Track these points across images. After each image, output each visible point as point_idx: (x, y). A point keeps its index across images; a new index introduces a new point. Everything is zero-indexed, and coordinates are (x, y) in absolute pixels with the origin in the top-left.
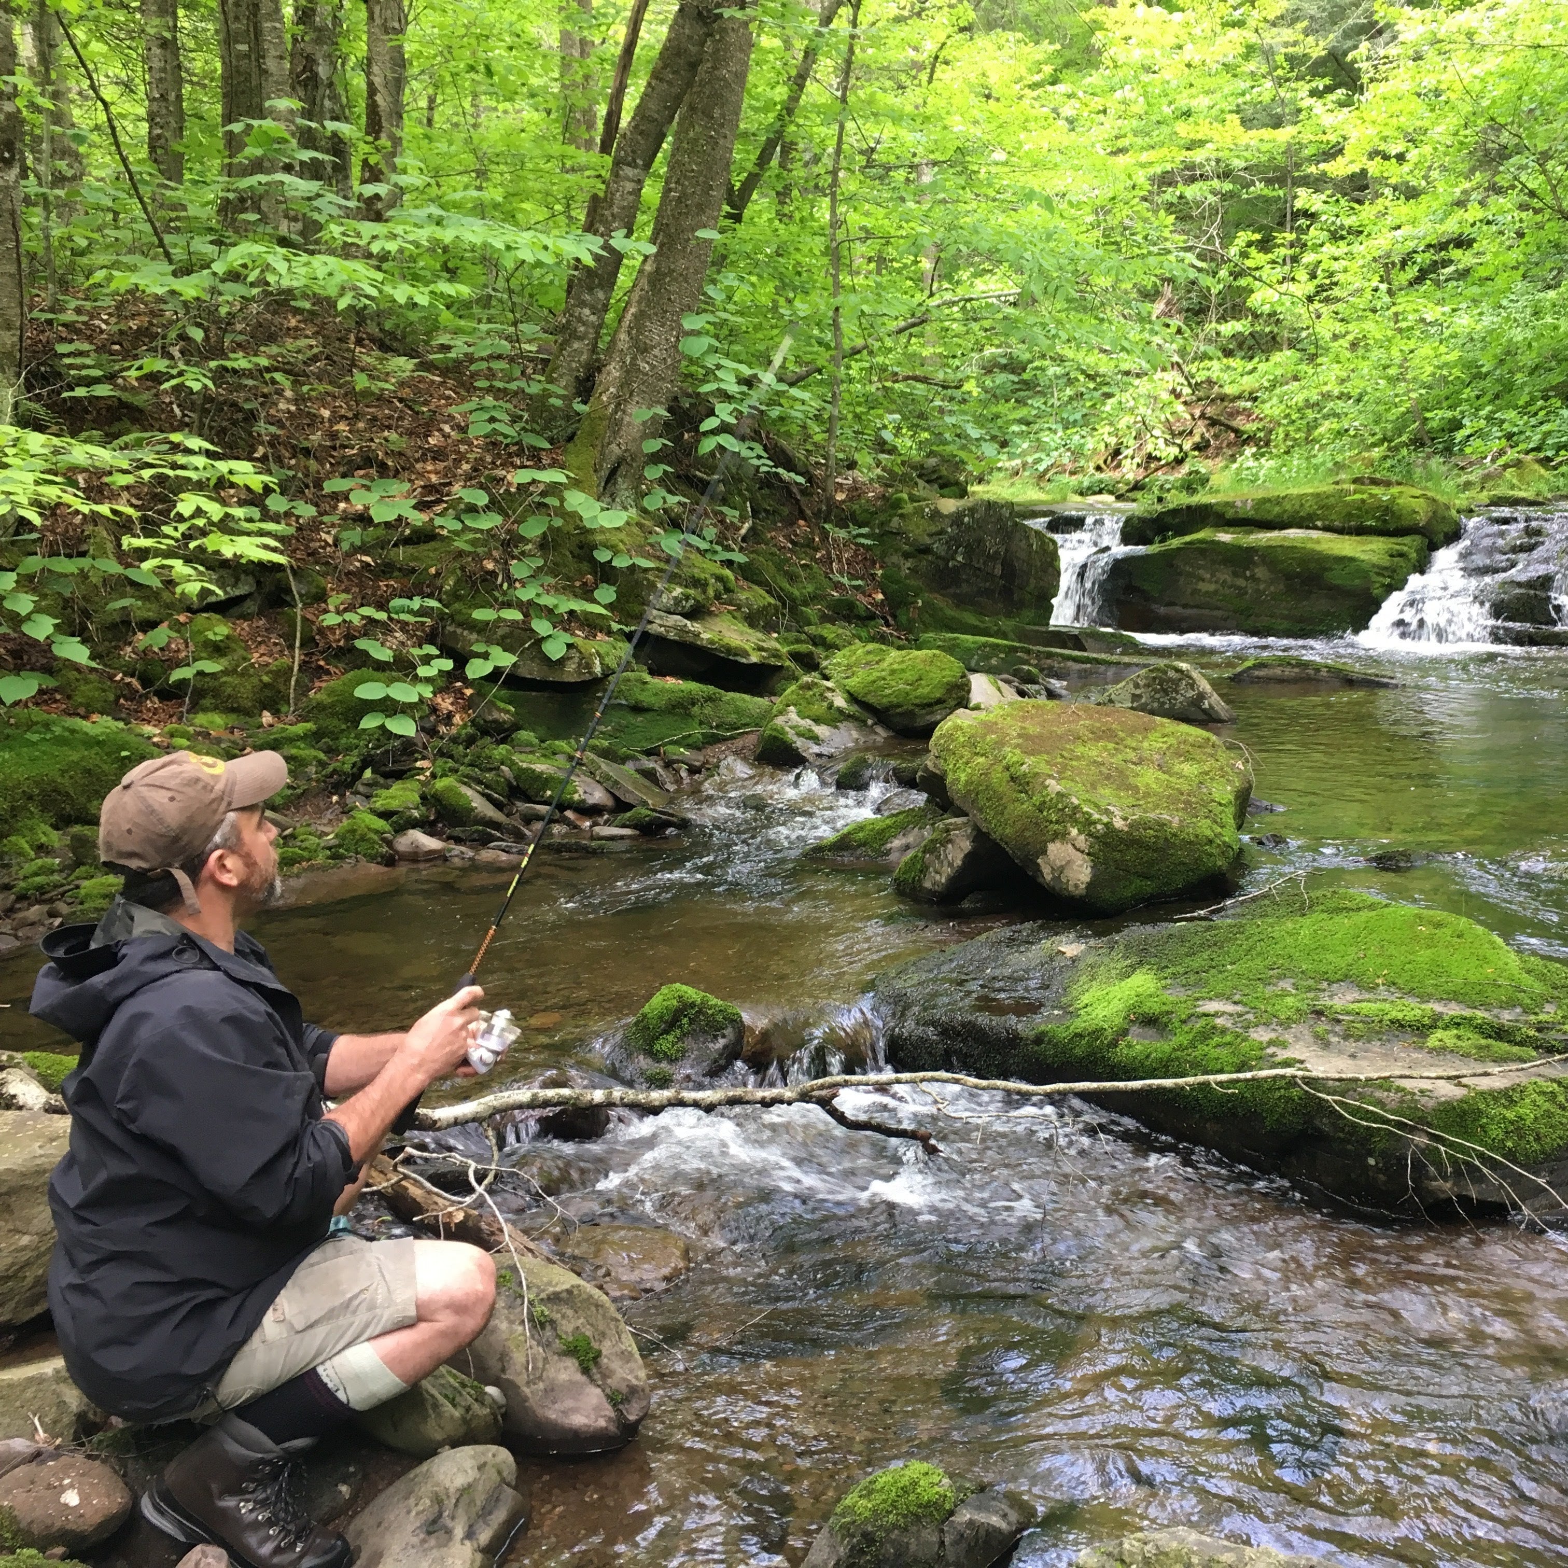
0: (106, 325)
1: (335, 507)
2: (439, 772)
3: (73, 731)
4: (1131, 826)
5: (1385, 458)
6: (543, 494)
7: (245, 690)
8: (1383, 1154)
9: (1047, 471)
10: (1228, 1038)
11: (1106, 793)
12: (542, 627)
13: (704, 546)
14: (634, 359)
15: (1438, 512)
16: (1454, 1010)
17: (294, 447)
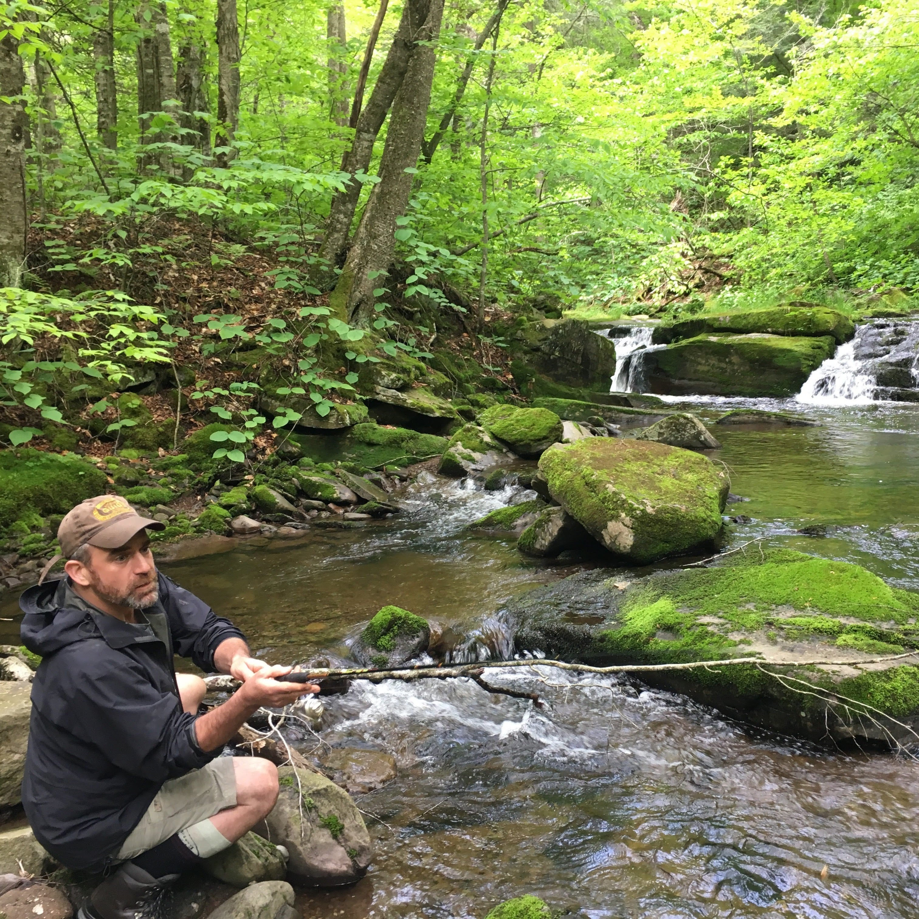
0: (73, 230)
1: (200, 331)
2: (257, 482)
3: (52, 461)
4: (657, 511)
5: (809, 290)
6: (317, 321)
7: (149, 436)
8: (811, 710)
9: (608, 301)
10: (715, 639)
11: (642, 492)
12: (316, 397)
13: (408, 349)
14: (369, 242)
15: (841, 322)
16: (852, 622)
17: (177, 297)
